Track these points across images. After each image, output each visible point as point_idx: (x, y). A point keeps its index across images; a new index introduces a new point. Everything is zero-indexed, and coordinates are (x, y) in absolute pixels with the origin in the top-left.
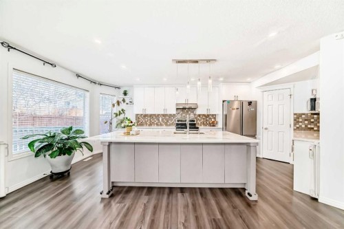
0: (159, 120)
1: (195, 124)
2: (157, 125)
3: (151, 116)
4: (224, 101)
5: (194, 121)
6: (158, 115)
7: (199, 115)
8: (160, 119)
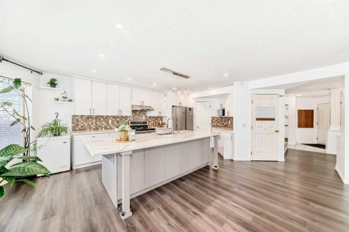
0: (108, 123)
1: (147, 126)
2: (106, 128)
3: (97, 117)
4: (173, 106)
5: (146, 123)
6: (107, 117)
7: (150, 117)
8: (110, 122)
